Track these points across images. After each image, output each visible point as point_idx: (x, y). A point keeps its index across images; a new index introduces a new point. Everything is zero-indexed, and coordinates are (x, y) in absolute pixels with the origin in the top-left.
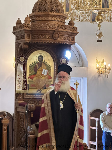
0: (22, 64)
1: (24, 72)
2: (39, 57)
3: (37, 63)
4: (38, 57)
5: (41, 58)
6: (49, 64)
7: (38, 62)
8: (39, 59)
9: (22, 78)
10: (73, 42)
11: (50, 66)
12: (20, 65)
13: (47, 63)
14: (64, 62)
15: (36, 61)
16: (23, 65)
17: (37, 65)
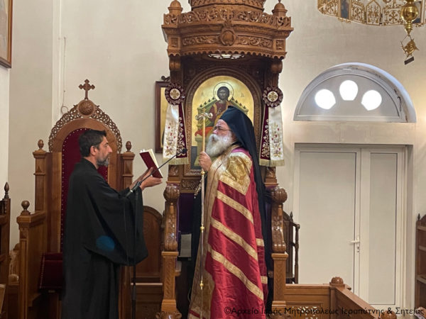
0: (177, 104)
1: (180, 121)
2: (220, 89)
3: (217, 102)
4: (216, 90)
5: (224, 92)
6: (243, 105)
7: (218, 99)
8: (221, 94)
9: (177, 133)
10: (282, 51)
11: (244, 108)
12: (172, 106)
13: (239, 102)
14: (273, 100)
15: (213, 99)
16: (177, 106)
17: (215, 105)
